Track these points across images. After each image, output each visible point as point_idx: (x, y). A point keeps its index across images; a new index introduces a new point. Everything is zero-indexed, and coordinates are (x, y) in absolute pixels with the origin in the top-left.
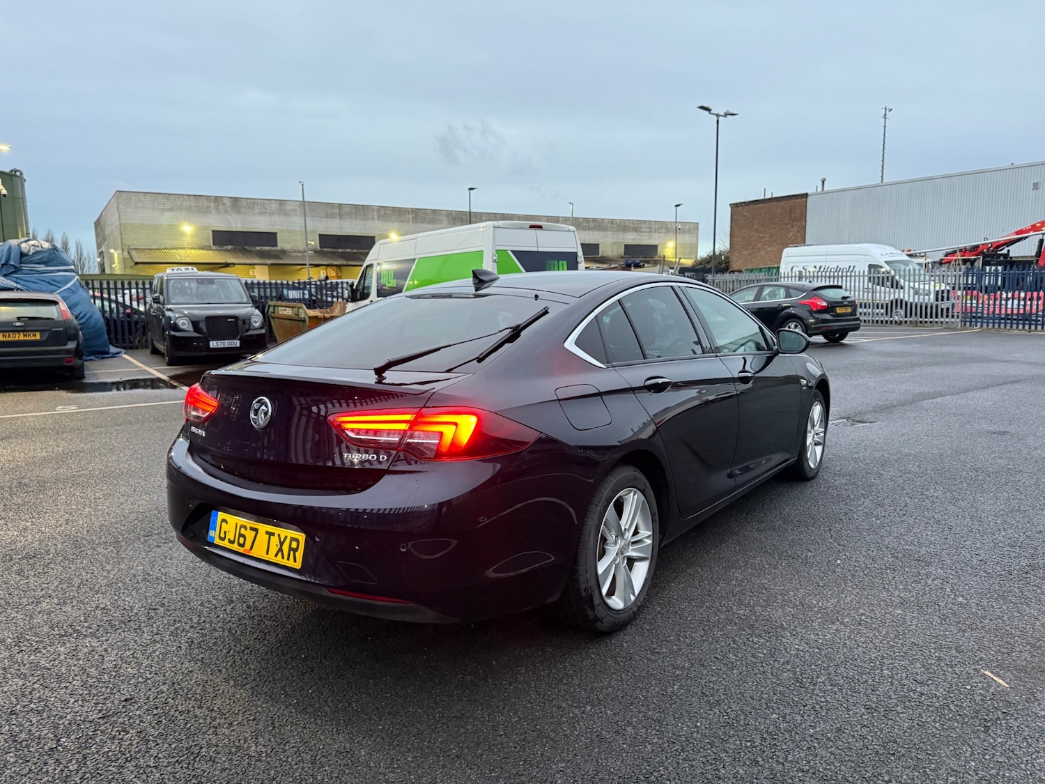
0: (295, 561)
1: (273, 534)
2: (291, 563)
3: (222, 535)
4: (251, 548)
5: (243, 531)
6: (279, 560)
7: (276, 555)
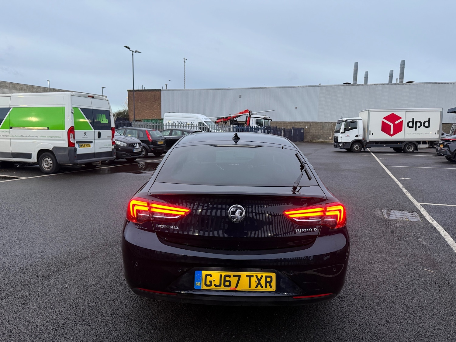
0: (271, 287)
1: (253, 276)
2: (268, 289)
3: (208, 283)
4: (237, 286)
5: (227, 278)
6: (259, 289)
7: (257, 287)
